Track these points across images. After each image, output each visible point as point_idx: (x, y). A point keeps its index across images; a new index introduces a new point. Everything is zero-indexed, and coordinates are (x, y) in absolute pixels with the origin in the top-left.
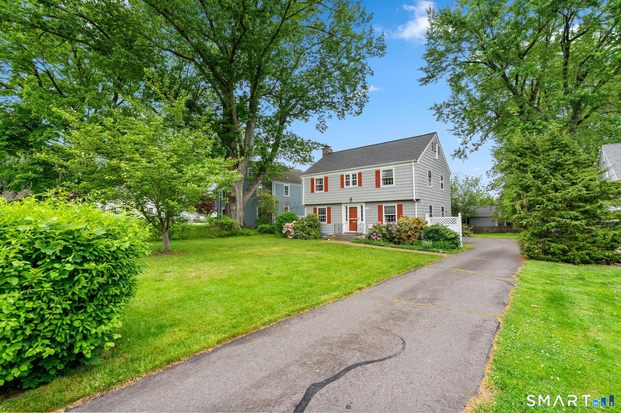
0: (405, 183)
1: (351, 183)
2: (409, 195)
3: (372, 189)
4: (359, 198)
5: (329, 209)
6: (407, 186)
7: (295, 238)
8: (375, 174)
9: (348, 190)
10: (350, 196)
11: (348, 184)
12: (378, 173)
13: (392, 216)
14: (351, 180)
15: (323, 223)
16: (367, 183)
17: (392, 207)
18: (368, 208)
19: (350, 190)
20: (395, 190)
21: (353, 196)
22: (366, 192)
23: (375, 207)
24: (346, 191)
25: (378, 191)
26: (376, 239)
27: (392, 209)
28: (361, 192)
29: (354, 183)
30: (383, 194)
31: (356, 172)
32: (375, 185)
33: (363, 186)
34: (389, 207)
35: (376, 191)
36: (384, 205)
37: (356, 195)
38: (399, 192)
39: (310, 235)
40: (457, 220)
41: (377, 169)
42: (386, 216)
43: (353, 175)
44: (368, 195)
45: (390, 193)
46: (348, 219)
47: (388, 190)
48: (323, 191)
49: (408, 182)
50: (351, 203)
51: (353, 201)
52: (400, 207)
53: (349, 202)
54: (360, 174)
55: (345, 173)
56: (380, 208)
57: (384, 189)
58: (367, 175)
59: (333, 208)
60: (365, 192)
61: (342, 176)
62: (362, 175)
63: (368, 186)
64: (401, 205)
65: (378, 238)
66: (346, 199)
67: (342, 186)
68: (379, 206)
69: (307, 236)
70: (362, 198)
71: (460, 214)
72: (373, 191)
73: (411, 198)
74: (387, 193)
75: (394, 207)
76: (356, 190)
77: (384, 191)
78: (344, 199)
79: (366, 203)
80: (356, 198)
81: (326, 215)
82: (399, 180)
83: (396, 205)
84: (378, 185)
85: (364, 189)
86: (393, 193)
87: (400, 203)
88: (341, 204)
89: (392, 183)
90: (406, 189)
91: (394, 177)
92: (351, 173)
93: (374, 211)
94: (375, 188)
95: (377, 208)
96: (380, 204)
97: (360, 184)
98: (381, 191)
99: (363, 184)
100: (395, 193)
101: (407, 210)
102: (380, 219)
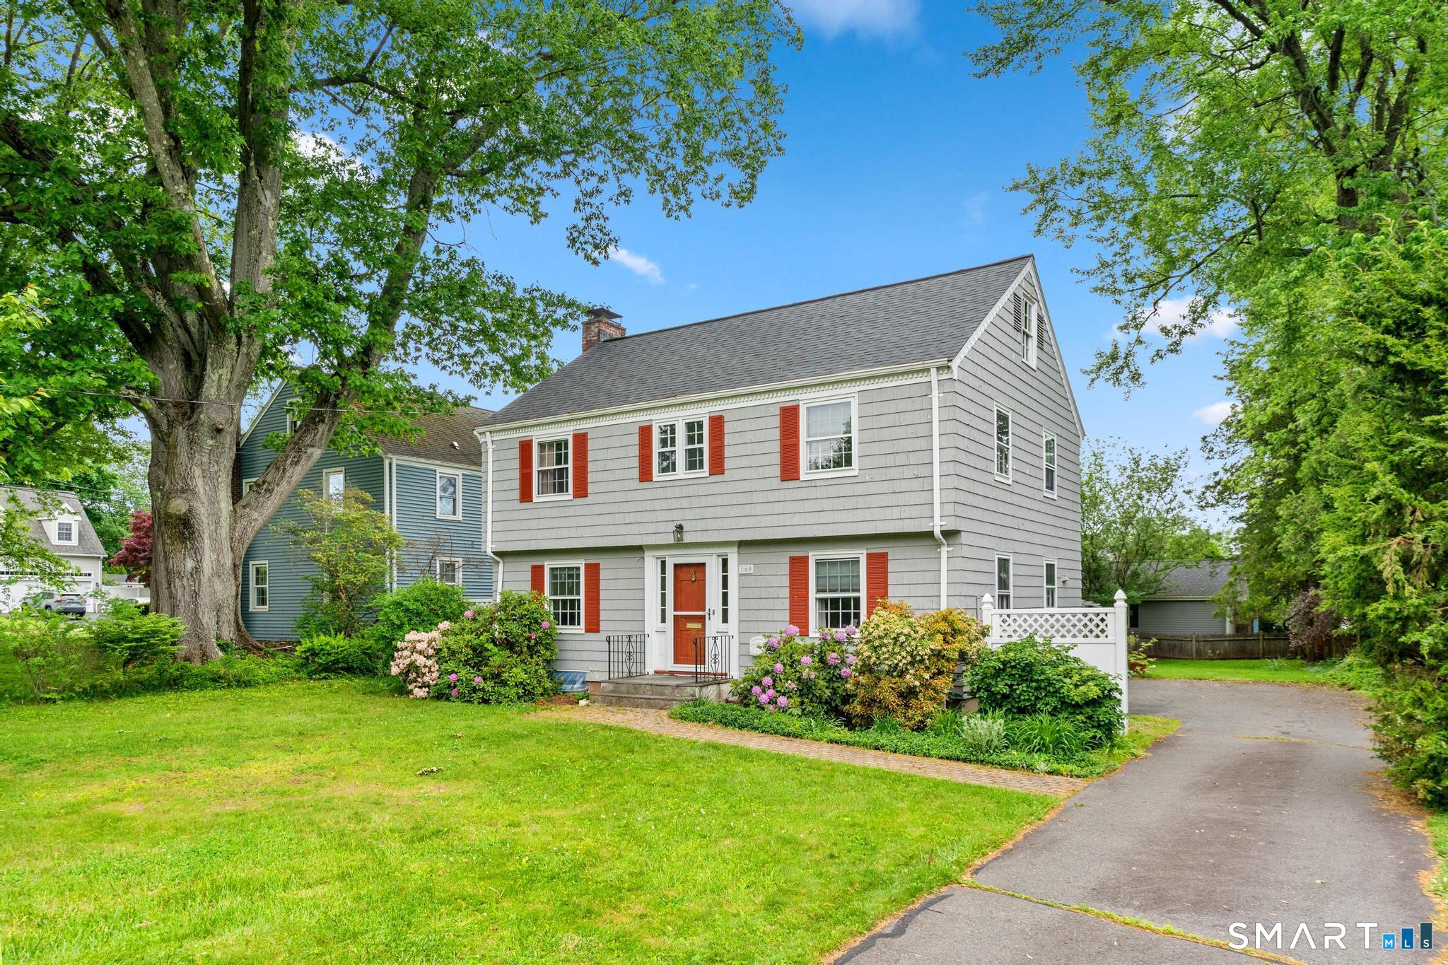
0: (900, 459)
1: (681, 459)
2: (915, 512)
3: (766, 484)
4: (712, 524)
5: (593, 571)
6: (909, 472)
7: (440, 695)
8: (776, 421)
9: (669, 493)
10: (677, 516)
11: (670, 467)
12: (789, 416)
13: (846, 602)
14: (681, 447)
15: (568, 629)
16: (745, 462)
17: (844, 563)
18: (749, 569)
19: (677, 492)
20: (860, 489)
21: (689, 515)
22: (741, 498)
23: (778, 566)
24: (660, 493)
25: (788, 495)
26: (773, 701)
27: (847, 571)
28: (720, 500)
29: (694, 460)
30: (808, 506)
31: (702, 413)
32: (778, 471)
33: (727, 475)
34: (833, 563)
35: (782, 495)
36: (814, 555)
37: (699, 514)
38: (875, 501)
39: (504, 683)
40: (1109, 619)
41: (786, 399)
42: (823, 602)
43: (690, 427)
44: (747, 510)
45: (837, 504)
46: (670, 613)
47: (831, 491)
48: (568, 496)
49: (914, 459)
50: (679, 545)
51: (688, 538)
52: (878, 565)
53: (670, 539)
54: (717, 423)
55: (657, 420)
56: (798, 568)
57: (813, 484)
58: (747, 425)
59: (610, 570)
60: (735, 499)
61: (645, 432)
62: (727, 428)
63: (748, 474)
64: (884, 556)
65: (782, 700)
66: (662, 527)
67: (645, 475)
68: (794, 561)
69: (489, 686)
70: (726, 524)
72: (771, 496)
73: (923, 527)
74: (827, 505)
75: (856, 562)
76: (703, 490)
77: (813, 493)
78: (651, 528)
79: (742, 544)
80: (700, 525)
81: (582, 597)
82: (875, 448)
83: (861, 553)
84: (789, 470)
85: (731, 487)
86: (851, 503)
87: (878, 548)
88: (639, 549)
89: (849, 462)
90: (904, 486)
91: (854, 436)
92: (680, 417)
93: (775, 581)
94: (776, 483)
95: (785, 569)
96: (798, 552)
97: (718, 467)
98: (803, 494)
99: (728, 464)
100: (861, 502)
101: (907, 578)
102: (798, 615)
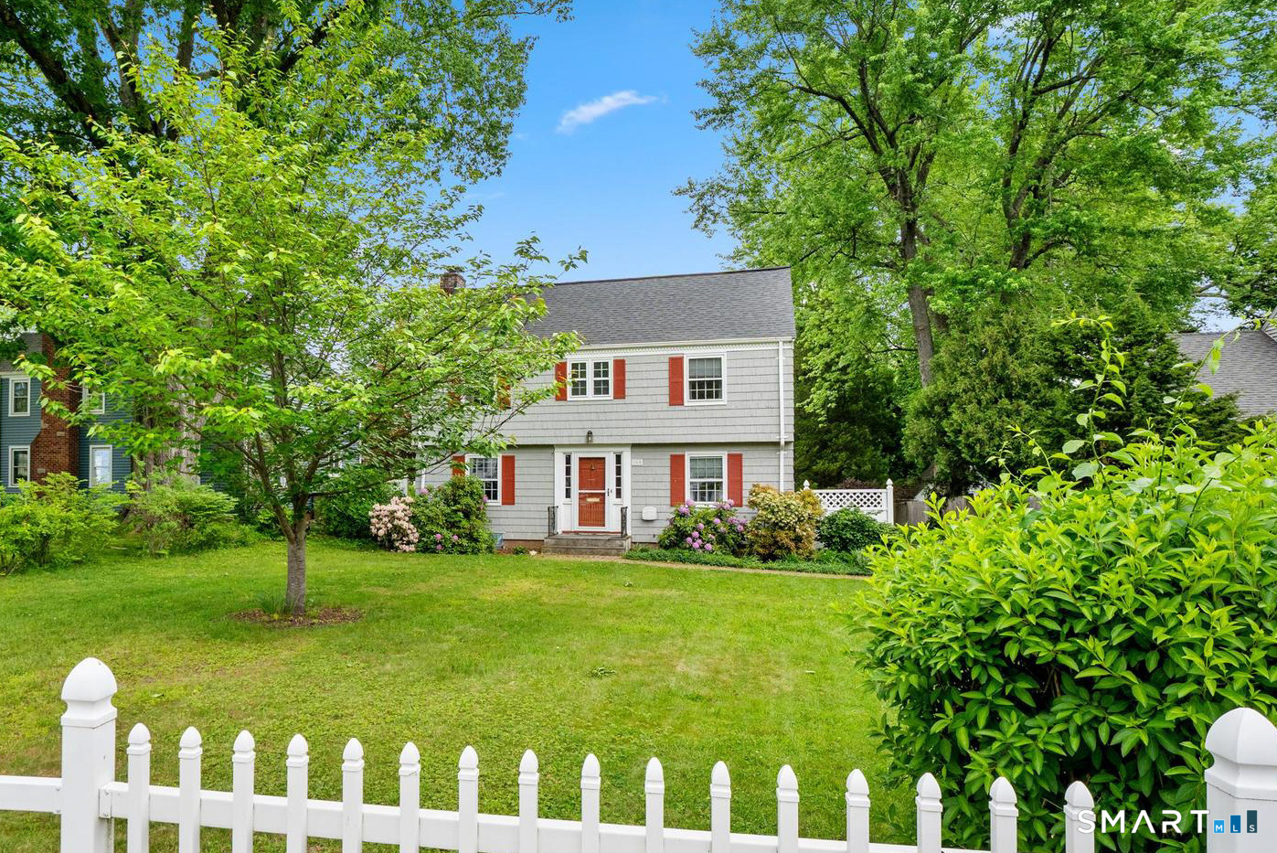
0: (756, 396)
1: (590, 387)
2: (767, 429)
3: (659, 407)
4: (615, 432)
5: (510, 461)
6: (763, 404)
8: (666, 367)
9: (581, 409)
10: (588, 425)
11: (579, 389)
12: (676, 364)
13: (712, 486)
14: (590, 379)
16: (641, 392)
17: (711, 459)
18: (639, 462)
19: (588, 409)
20: (728, 414)
21: (598, 424)
22: (639, 416)
23: (663, 461)
24: (573, 409)
25: (675, 415)
26: (702, 547)
27: (716, 465)
28: (622, 416)
29: (601, 388)
30: (690, 423)
31: (607, 357)
32: (667, 399)
33: (628, 400)
34: (705, 460)
35: (670, 415)
36: (691, 454)
37: (604, 424)
38: (738, 421)
39: (476, 541)
40: (883, 496)
41: (673, 353)
42: (691, 483)
43: (597, 365)
44: (643, 423)
45: (712, 422)
46: (575, 490)
47: (705, 414)
49: (766, 396)
50: (589, 444)
51: (596, 441)
52: (736, 462)
53: (583, 441)
54: (620, 365)
55: (571, 359)
56: (677, 463)
57: (694, 409)
58: (644, 367)
59: (521, 461)
60: (634, 415)
61: (561, 368)
62: (628, 368)
63: (644, 399)
64: (740, 457)
65: (709, 546)
66: (574, 433)
67: (560, 396)
68: (674, 458)
69: (464, 542)
70: (628, 432)
71: (889, 482)
72: (662, 415)
73: (774, 438)
74: (703, 422)
75: (719, 460)
76: (608, 409)
77: (693, 414)
78: (566, 433)
79: (634, 446)
80: (606, 432)
81: (499, 480)
82: (739, 388)
83: (724, 454)
84: (676, 398)
85: (631, 408)
86: (720, 422)
87: (735, 451)
88: (548, 447)
89: (718, 395)
90: (759, 412)
91: (724, 379)
92: (590, 359)
93: (659, 471)
94: (666, 406)
95: (668, 463)
96: (677, 452)
97: (620, 394)
98: (687, 414)
99: (627, 392)
100: (728, 422)
101: (755, 470)
